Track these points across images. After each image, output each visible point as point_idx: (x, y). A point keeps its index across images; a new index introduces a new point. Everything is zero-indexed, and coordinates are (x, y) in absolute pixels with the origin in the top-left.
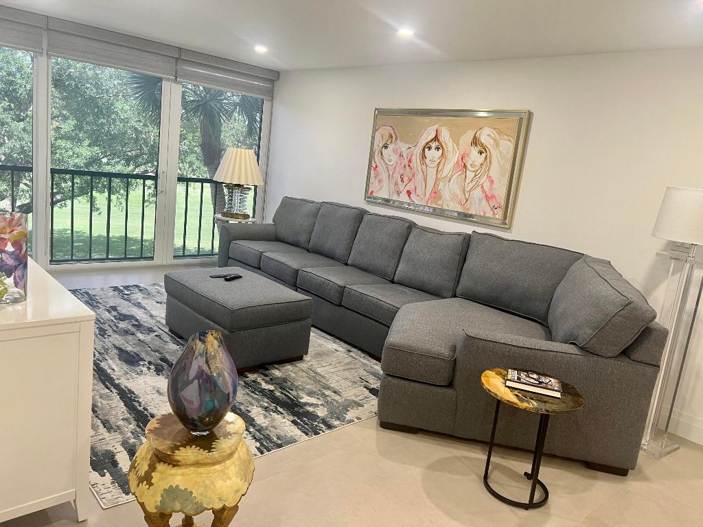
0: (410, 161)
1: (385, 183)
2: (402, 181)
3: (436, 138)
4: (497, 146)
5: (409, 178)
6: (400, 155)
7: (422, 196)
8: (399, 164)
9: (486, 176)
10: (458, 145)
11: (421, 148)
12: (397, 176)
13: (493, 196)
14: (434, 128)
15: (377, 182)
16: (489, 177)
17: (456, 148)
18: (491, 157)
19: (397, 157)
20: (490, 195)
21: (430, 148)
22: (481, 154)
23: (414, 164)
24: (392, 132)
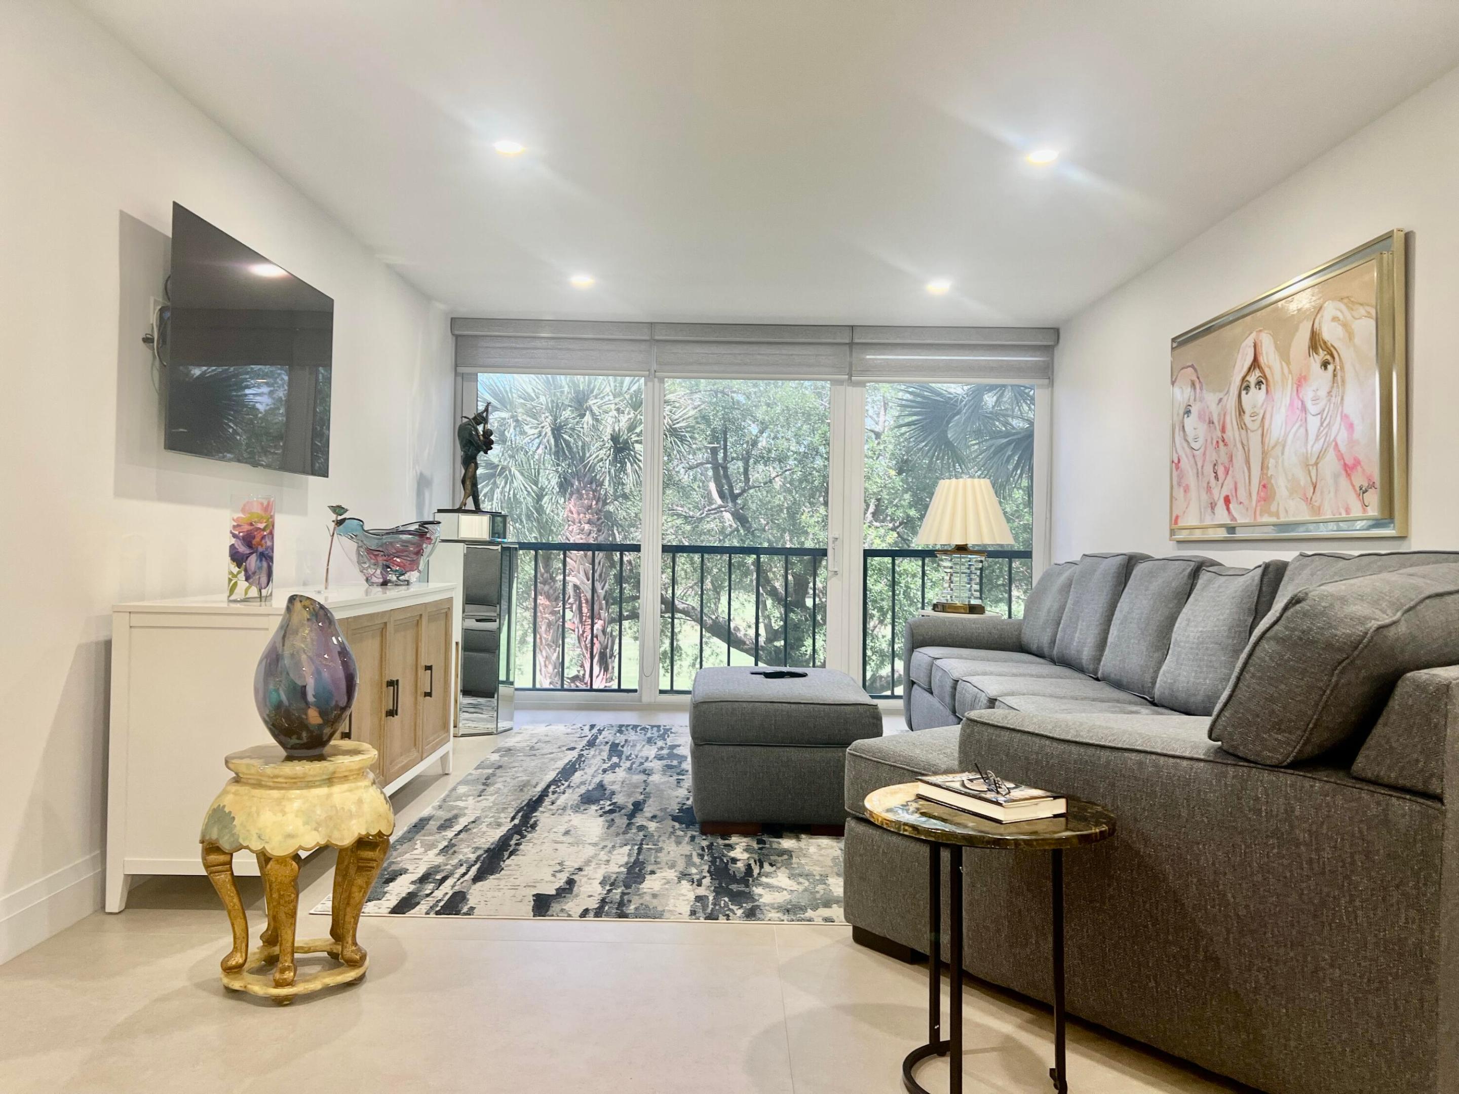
0: (1223, 430)
1: (1193, 493)
2: (1217, 478)
3: (1256, 363)
4: (1350, 339)
5: (1225, 467)
6: (1210, 422)
7: (1246, 502)
8: (1209, 440)
9: (1339, 418)
10: (1288, 363)
11: (1236, 393)
12: (1209, 469)
13: (1357, 462)
14: (1249, 342)
15: (1182, 490)
16: (1345, 417)
17: (1286, 371)
18: (1342, 368)
19: (1205, 426)
20: (1350, 462)
21: (1247, 388)
22: (1326, 368)
23: (1229, 434)
24: (1195, 378)
